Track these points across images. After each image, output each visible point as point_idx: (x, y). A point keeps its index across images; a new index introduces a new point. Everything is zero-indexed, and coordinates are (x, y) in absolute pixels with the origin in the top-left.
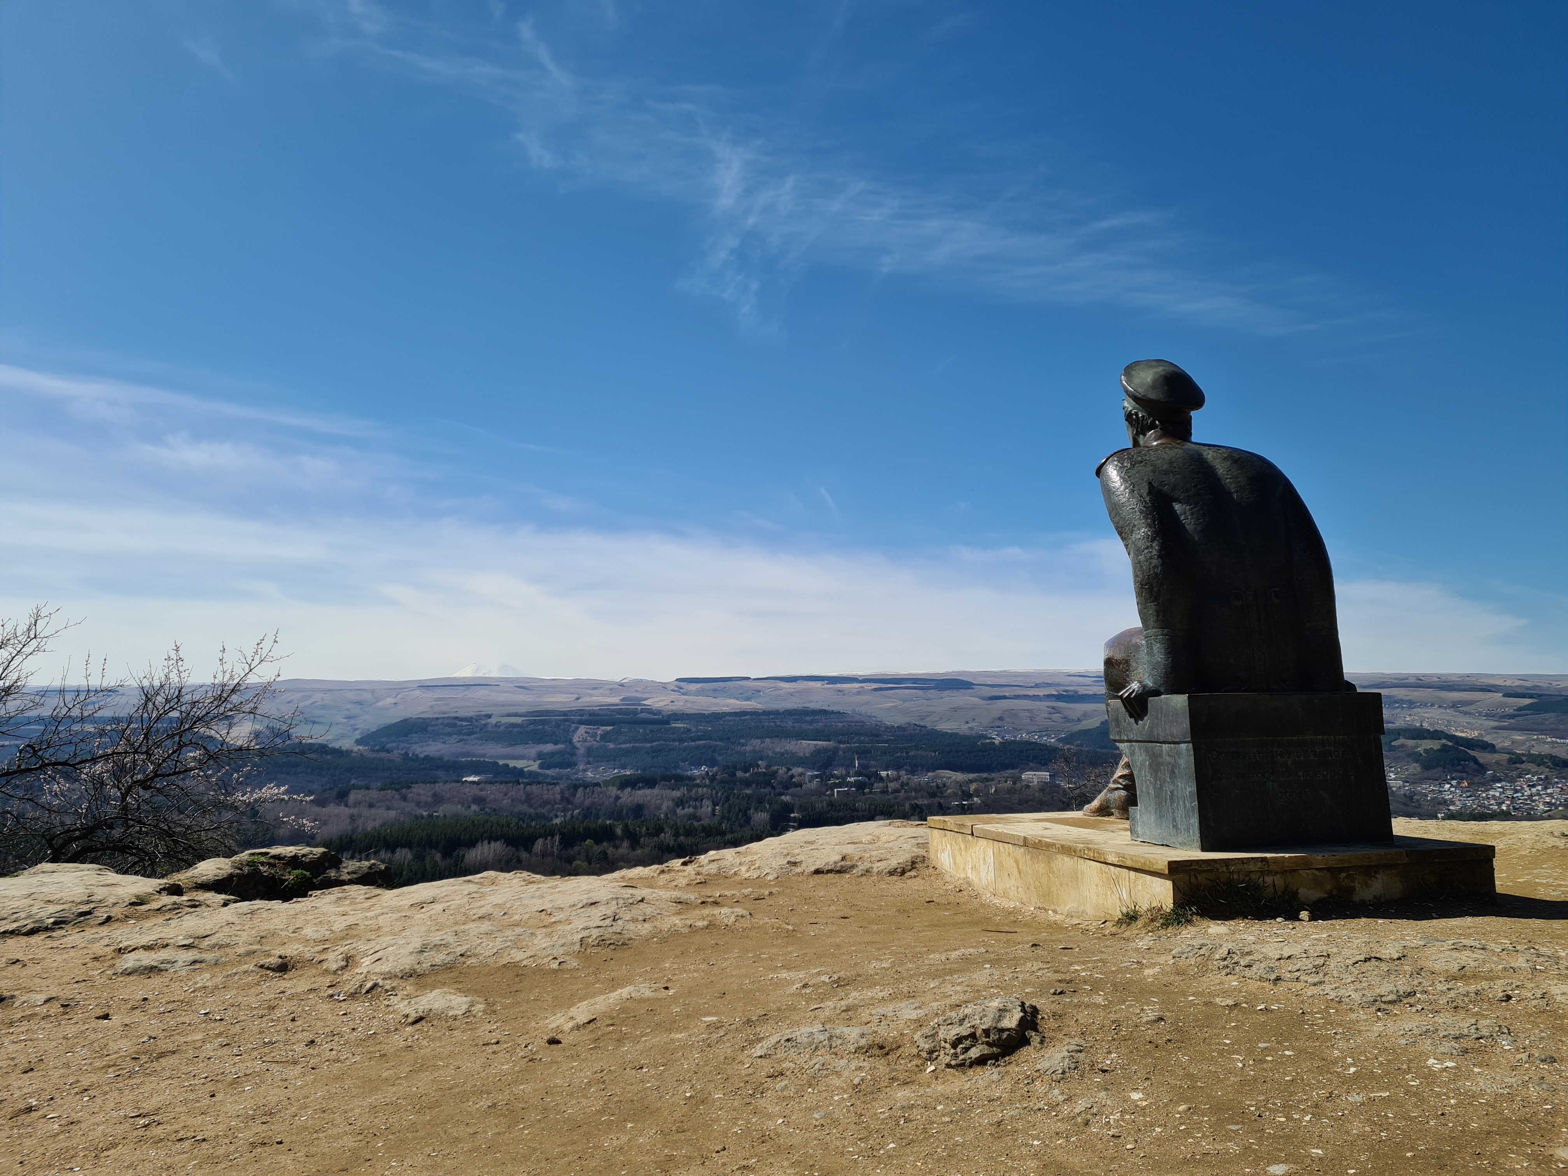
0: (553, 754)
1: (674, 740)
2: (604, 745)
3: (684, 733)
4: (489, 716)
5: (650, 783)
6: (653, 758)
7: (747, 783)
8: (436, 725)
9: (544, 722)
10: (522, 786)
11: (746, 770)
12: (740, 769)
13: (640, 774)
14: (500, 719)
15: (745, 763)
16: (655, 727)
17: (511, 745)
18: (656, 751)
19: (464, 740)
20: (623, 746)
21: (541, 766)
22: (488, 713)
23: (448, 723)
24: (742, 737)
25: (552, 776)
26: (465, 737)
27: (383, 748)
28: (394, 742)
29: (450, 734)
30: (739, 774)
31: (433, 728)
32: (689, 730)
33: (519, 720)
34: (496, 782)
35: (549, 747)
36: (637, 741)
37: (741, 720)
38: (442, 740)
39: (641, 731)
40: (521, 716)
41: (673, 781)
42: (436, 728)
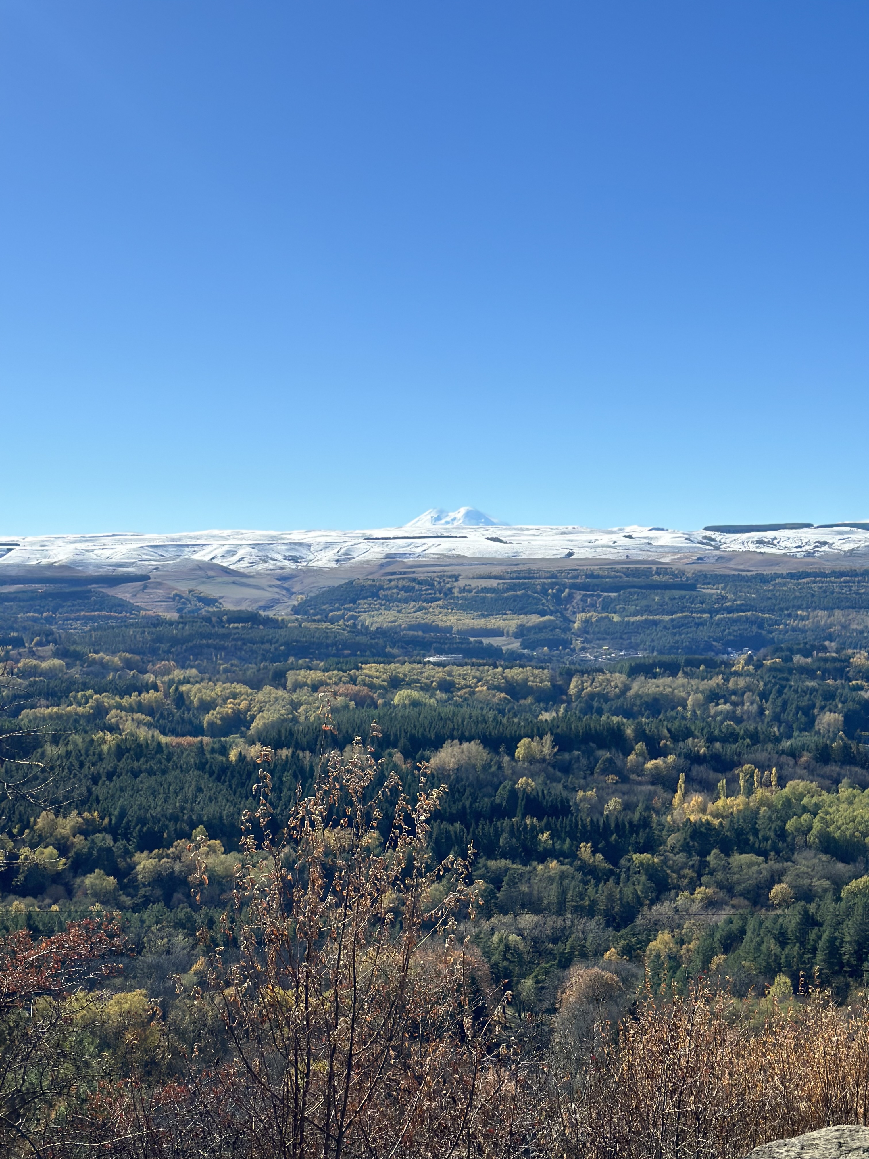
0: (539, 628)
1: (703, 612)
2: (607, 617)
3: (718, 601)
4: (456, 578)
5: (672, 669)
6: (675, 634)
7: (808, 672)
8: (389, 589)
9: (525, 586)
10: (500, 669)
11: (807, 654)
12: (799, 651)
13: (656, 657)
14: (468, 582)
15: (806, 643)
16: (677, 593)
17: (483, 616)
18: (678, 626)
19: (424, 608)
20: (632, 619)
21: (524, 646)
22: (453, 573)
23: (404, 587)
24: (799, 608)
25: (538, 658)
26: (425, 604)
27: (326, 617)
28: (339, 609)
29: (406, 601)
30: (798, 659)
31: (386, 593)
32: (723, 598)
33: (494, 583)
34: (466, 664)
35: (534, 619)
36: (651, 613)
37: (799, 584)
38: (397, 609)
39: (657, 598)
40: (495, 578)
41: (702, 667)
42: (389, 593)
